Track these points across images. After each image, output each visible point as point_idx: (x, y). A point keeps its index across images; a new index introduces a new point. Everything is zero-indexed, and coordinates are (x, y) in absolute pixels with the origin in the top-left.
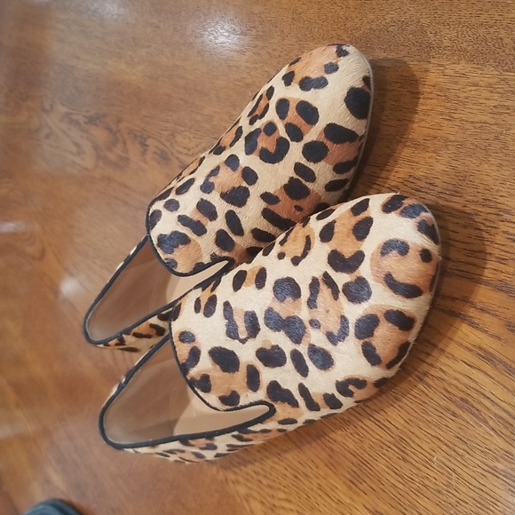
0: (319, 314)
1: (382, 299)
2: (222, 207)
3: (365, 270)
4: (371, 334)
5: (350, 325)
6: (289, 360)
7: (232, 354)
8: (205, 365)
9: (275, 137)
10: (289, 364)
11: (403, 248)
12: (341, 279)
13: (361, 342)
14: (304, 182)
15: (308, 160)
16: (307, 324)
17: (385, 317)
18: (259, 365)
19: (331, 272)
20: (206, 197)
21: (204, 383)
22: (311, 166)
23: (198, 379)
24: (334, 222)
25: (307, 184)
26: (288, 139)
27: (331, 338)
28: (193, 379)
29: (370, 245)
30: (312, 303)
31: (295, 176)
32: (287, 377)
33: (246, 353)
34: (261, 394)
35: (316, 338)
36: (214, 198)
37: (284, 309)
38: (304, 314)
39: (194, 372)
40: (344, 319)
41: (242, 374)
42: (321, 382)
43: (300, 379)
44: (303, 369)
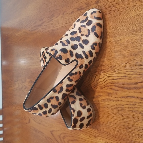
0: (82, 33)
1: (95, 22)
3: (89, 19)
4: (95, 30)
5: (90, 30)
6: (79, 46)
7: (65, 49)
8: (59, 53)
10: (79, 47)
11: (95, 12)
12: (85, 24)
13: (93, 33)
16: (80, 36)
17: (97, 25)
18: (72, 50)
19: (82, 24)
21: (60, 57)
23: (59, 56)
27: (87, 36)
28: (57, 57)
29: (89, 15)
30: (80, 32)
32: (79, 51)
33: (68, 48)
34: (74, 58)
35: (84, 38)
37: (75, 36)
38: (79, 34)
39: (57, 55)
40: (88, 30)
41: (69, 54)
42: (87, 48)
43: (82, 50)
44: (82, 47)
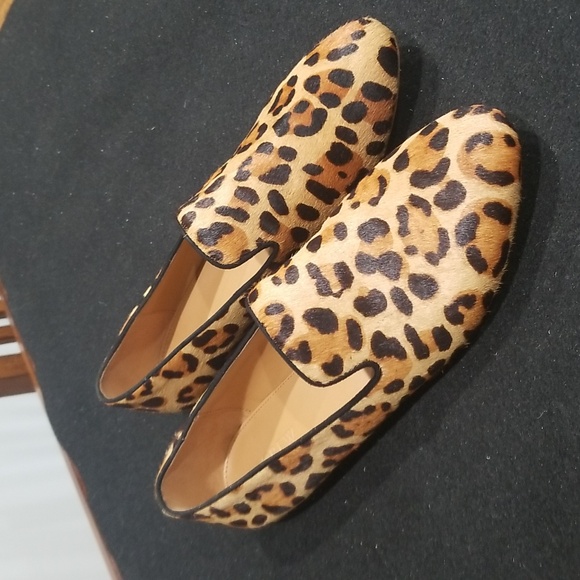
0: (414, 239)
1: (479, 192)
2: (262, 189)
3: (454, 173)
4: (472, 236)
5: (450, 235)
6: (390, 301)
7: (329, 312)
8: (302, 330)
9: (309, 111)
10: (391, 307)
11: (488, 139)
12: (429, 193)
13: (465, 248)
14: (346, 144)
15: (349, 122)
16: (402, 254)
17: (485, 213)
18: (359, 317)
19: (417, 192)
20: (242, 184)
21: (304, 352)
22: (352, 127)
23: (296, 348)
24: (406, 151)
25: (350, 146)
26: (325, 108)
27: (432, 259)
28: (290, 350)
29: (453, 149)
30: (403, 231)
31: (338, 141)
32: (390, 323)
33: (343, 307)
34: (365, 353)
35: (416, 265)
36: (252, 183)
37: (374, 250)
38: (397, 245)
39: (291, 342)
40: (442, 232)
41: (341, 334)
42: (428, 315)
43: (404, 319)
44: (406, 307)
